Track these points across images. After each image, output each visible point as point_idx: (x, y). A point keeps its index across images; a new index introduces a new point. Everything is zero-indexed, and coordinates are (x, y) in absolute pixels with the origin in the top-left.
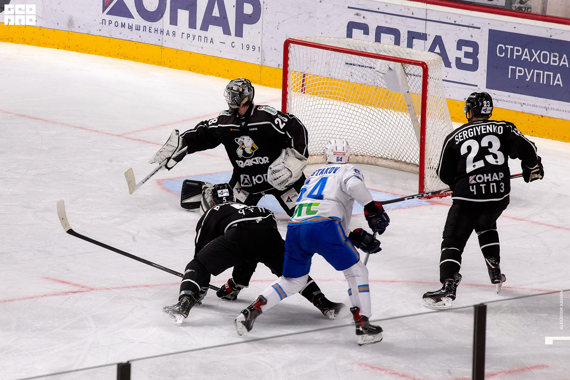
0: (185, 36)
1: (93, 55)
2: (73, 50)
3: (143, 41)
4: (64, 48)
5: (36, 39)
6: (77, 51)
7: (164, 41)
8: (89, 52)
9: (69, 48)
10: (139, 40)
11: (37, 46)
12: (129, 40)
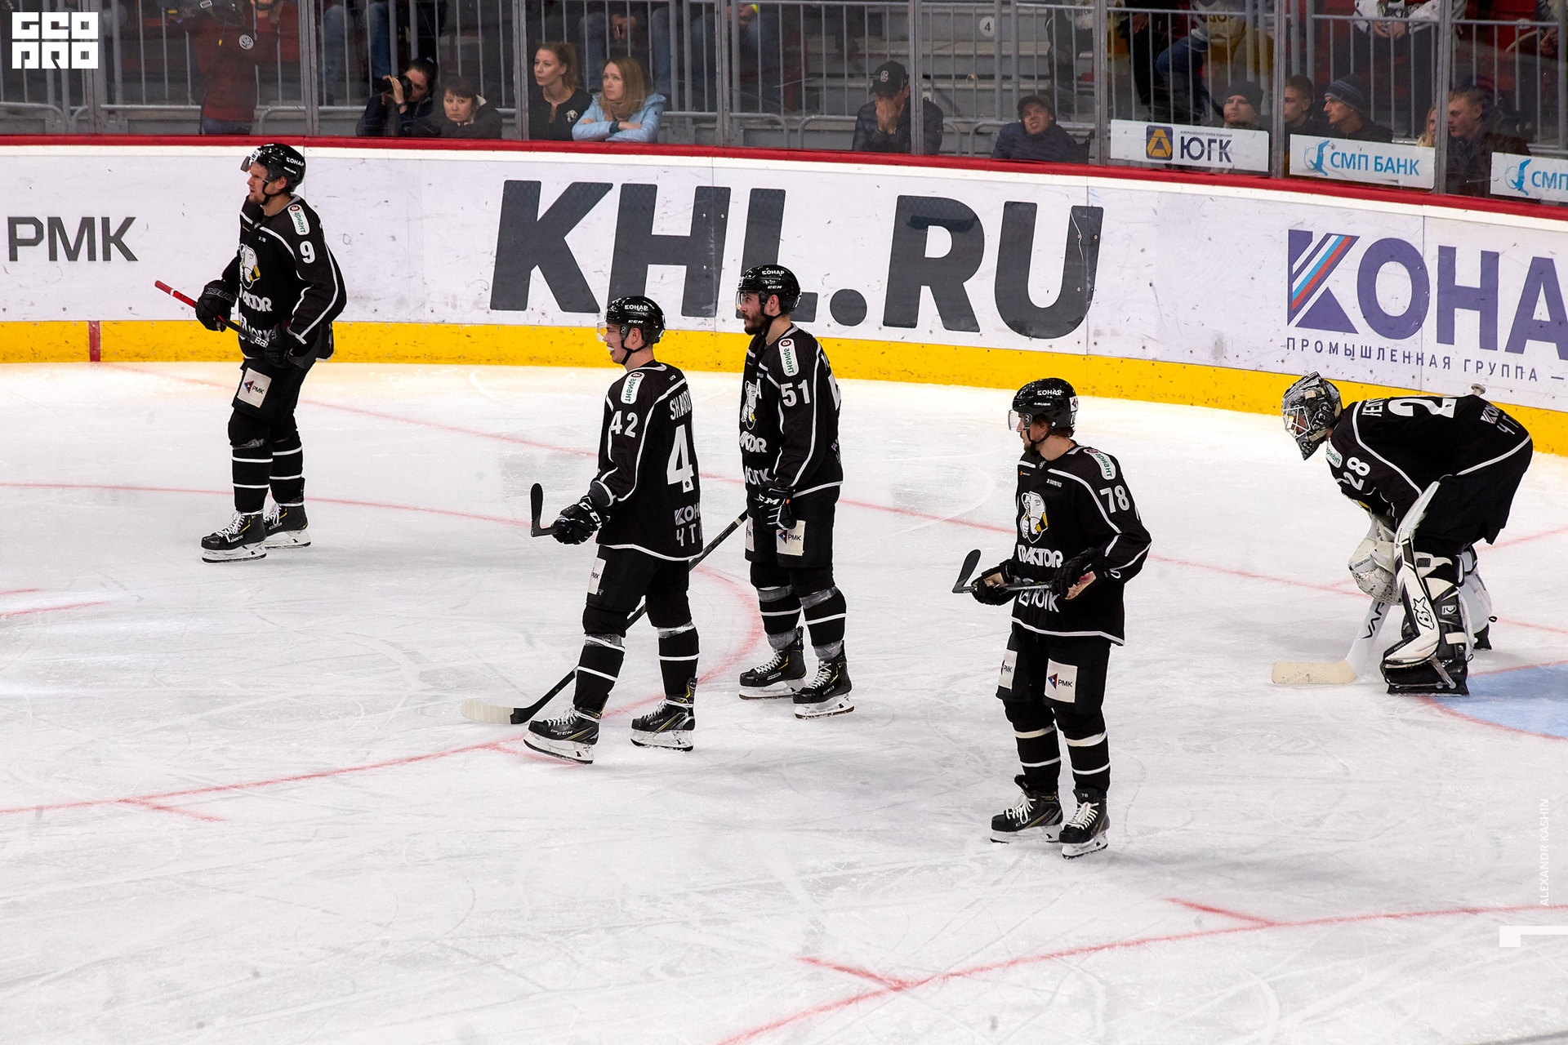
0: (1472, 366)
1: (1270, 416)
2: (1224, 407)
3: (1377, 381)
4: (1206, 403)
5: (1144, 386)
6: (1233, 408)
7: (1424, 380)
8: (1260, 410)
9: (1217, 402)
10: (1370, 378)
11: (1147, 400)
12: (1347, 381)
